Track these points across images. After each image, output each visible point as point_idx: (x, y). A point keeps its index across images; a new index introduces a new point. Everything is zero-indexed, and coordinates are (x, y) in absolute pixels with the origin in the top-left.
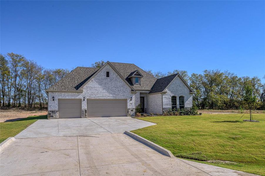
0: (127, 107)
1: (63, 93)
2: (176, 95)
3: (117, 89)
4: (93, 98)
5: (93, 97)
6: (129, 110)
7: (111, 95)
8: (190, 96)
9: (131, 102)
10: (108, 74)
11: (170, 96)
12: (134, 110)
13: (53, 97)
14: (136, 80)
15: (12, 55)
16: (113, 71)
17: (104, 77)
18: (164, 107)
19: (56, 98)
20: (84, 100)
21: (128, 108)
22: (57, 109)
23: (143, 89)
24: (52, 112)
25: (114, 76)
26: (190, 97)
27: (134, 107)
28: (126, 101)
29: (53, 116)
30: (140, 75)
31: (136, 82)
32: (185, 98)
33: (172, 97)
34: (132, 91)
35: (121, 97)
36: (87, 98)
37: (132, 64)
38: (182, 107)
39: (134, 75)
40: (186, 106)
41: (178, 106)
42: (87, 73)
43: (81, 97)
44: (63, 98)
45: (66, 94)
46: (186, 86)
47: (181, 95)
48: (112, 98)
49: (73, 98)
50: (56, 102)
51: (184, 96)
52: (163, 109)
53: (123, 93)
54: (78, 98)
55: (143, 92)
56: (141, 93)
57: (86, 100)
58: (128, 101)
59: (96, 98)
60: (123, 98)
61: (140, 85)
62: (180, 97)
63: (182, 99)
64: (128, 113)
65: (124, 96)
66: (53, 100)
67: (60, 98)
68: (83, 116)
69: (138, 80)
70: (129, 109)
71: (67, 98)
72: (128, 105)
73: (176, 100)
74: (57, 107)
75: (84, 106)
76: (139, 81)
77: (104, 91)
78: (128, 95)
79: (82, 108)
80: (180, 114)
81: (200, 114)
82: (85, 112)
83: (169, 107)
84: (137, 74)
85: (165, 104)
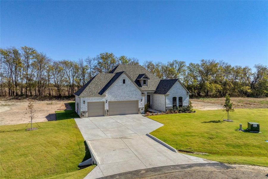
1: (91, 98)
2: (176, 96)
3: (131, 93)
4: (113, 101)
9: (142, 102)
10: (124, 82)
11: (172, 97)
12: (144, 109)
13: (84, 101)
15: (25, 49)
16: (128, 79)
17: (121, 84)
18: (167, 106)
19: (86, 102)
20: (106, 102)
21: (139, 108)
22: (87, 110)
23: (150, 89)
24: (83, 112)
25: (129, 83)
27: (144, 107)
28: (137, 102)
29: (84, 116)
30: (147, 78)
31: (144, 84)
32: (183, 99)
34: (142, 94)
35: (134, 99)
36: (109, 100)
38: (181, 106)
39: (143, 78)
40: (183, 105)
41: (178, 105)
42: (107, 79)
43: (104, 100)
44: (91, 101)
45: (93, 98)
46: (184, 89)
47: (180, 96)
48: (127, 100)
49: (98, 101)
50: (86, 104)
51: (182, 96)
52: (166, 107)
53: (135, 96)
54: (101, 101)
55: (150, 92)
56: (148, 93)
57: (108, 102)
58: (139, 102)
59: (115, 100)
60: (135, 99)
61: (147, 86)
62: (179, 98)
63: (181, 99)
64: (139, 111)
65: (136, 98)
66: (84, 103)
67: (89, 101)
68: (106, 115)
69: (145, 82)
71: (94, 101)
72: (139, 105)
73: (176, 100)
74: (87, 108)
75: (107, 107)
78: (139, 98)
79: (105, 109)
80: (179, 112)
81: (195, 112)
82: (107, 112)
83: (171, 106)
84: (145, 77)
85: (168, 104)
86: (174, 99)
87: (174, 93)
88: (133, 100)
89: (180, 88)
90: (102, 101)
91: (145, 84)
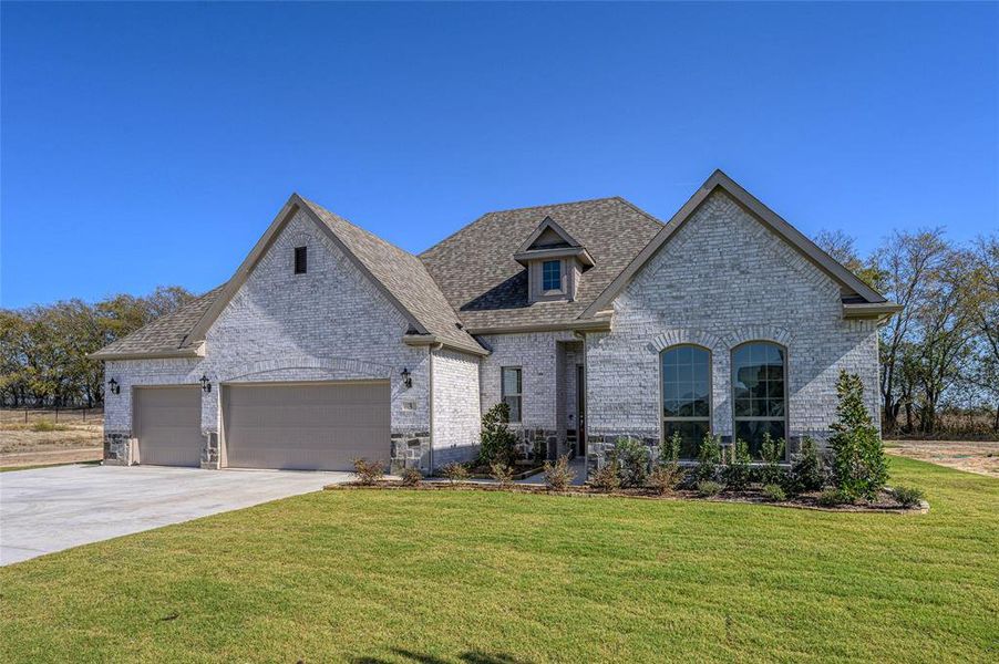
0: (389, 427)
1: (144, 364)
2: (706, 341)
3: (339, 330)
4: (239, 381)
5: (240, 375)
6: (398, 440)
7: (314, 363)
8: (851, 343)
10: (301, 260)
11: (651, 348)
12: (426, 442)
14: (546, 276)
17: (284, 275)
19: (126, 385)
20: (209, 389)
21: (393, 431)
22: (127, 426)
24: (115, 436)
26: (845, 349)
29: (115, 456)
30: (565, 244)
31: (547, 287)
32: (793, 361)
33: (668, 355)
34: (409, 333)
35: (358, 369)
36: (221, 379)
37: (605, 201)
40: (795, 426)
41: (722, 422)
46: (800, 263)
48: (319, 376)
49: (174, 381)
50: (126, 397)
53: (367, 346)
54: (188, 380)
57: (216, 389)
58: (395, 391)
59: (251, 379)
60: (366, 373)
61: (571, 301)
64: (393, 455)
65: (372, 363)
66: (117, 392)
67: (137, 381)
68: (205, 460)
69: (557, 275)
70: (399, 436)
71: (157, 381)
72: (394, 410)
74: (129, 419)
75: (213, 416)
76: (564, 279)
77: (287, 342)
78: (393, 360)
79: (203, 425)
80: (737, 483)
81: (906, 500)
82: (212, 446)
83: (636, 424)
84: (550, 240)
85: (608, 408)
86: (682, 362)
87: (678, 307)
88: (354, 376)
89: (752, 262)
90: (190, 382)
91: (558, 286)
